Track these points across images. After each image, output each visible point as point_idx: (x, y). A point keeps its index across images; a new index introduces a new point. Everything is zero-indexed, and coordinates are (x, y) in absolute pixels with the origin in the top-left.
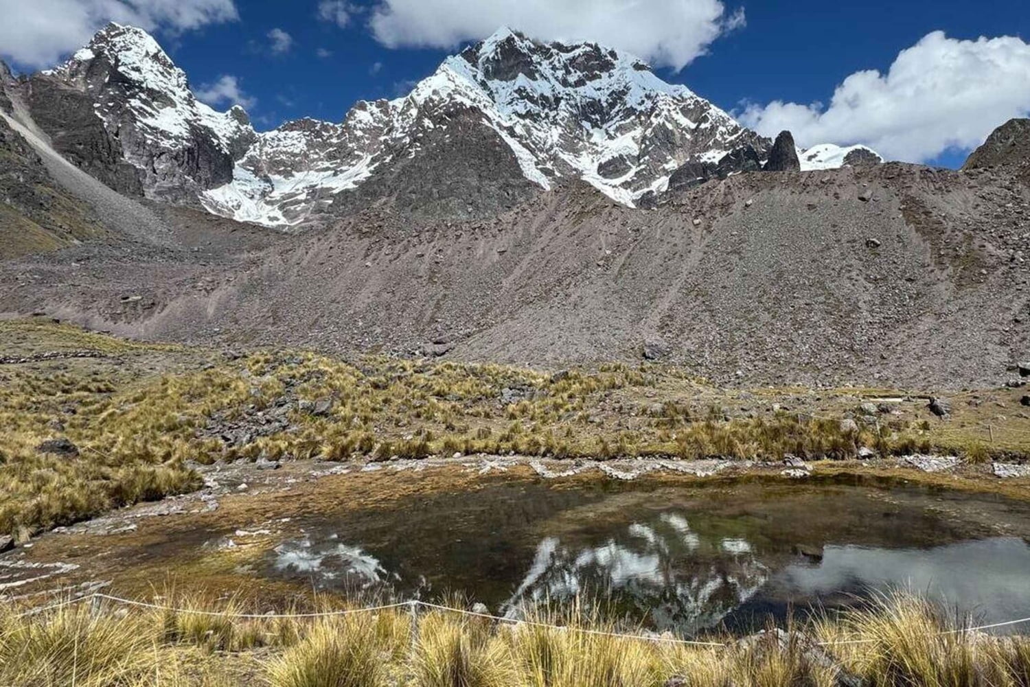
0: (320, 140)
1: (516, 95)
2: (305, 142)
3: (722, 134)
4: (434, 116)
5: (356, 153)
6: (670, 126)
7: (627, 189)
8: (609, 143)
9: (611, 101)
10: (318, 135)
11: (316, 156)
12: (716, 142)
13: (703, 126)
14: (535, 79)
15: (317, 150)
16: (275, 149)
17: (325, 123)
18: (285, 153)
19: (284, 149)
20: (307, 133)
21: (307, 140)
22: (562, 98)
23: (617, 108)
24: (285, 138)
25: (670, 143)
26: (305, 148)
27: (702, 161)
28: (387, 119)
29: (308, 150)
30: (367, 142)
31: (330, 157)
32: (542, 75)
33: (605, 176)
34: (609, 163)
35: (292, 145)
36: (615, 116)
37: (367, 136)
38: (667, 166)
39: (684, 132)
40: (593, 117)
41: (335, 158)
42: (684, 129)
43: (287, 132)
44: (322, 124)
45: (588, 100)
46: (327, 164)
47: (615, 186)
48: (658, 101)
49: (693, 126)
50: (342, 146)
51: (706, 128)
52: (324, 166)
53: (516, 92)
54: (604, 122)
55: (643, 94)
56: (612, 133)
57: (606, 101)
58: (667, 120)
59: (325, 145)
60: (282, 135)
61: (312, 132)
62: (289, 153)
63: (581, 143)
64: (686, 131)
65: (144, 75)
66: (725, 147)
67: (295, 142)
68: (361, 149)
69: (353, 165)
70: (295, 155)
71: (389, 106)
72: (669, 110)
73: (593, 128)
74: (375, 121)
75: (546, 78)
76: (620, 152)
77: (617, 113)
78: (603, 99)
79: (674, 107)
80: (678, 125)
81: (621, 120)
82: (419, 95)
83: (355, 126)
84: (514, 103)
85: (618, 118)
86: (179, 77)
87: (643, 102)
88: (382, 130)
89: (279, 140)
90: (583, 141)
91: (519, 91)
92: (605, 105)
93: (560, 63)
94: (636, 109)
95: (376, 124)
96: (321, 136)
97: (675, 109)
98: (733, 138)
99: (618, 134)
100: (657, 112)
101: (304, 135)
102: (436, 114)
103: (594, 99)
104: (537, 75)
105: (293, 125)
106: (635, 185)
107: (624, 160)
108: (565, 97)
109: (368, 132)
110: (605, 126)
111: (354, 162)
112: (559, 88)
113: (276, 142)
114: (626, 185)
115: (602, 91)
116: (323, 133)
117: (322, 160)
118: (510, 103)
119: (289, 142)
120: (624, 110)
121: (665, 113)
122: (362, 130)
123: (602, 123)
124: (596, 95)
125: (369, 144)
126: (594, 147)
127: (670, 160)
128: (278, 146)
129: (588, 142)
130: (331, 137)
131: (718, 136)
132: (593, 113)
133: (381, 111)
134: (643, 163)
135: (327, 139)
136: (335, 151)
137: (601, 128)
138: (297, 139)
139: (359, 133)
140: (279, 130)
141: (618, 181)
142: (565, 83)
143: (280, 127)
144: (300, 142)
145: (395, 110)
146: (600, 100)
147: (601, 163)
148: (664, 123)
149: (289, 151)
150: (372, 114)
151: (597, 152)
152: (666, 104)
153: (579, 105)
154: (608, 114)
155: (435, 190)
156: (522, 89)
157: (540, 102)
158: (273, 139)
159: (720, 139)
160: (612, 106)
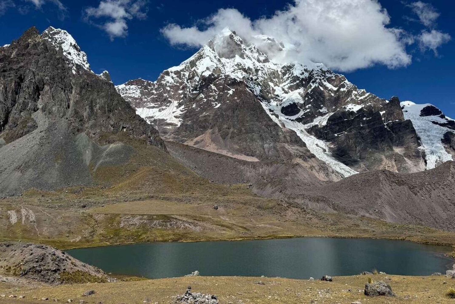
0: (147, 91)
1: (236, 68)
2: (139, 91)
3: (356, 95)
4: (217, 84)
5: (169, 99)
6: (322, 89)
7: (299, 122)
8: (285, 95)
9: (283, 71)
10: (146, 88)
11: (146, 100)
12: (352, 99)
13: (342, 90)
14: (244, 58)
15: (146, 97)
16: (125, 95)
17: (149, 82)
18: (130, 97)
19: (130, 95)
20: (140, 87)
21: (140, 91)
22: (259, 70)
23: (287, 76)
24: (129, 89)
25: (322, 97)
26: (140, 95)
27: (346, 110)
28: (181, 81)
29: (142, 96)
30: (173, 93)
31: (154, 100)
32: (247, 56)
33: (286, 114)
34: (288, 107)
35: (133, 93)
36: (287, 80)
37: (172, 90)
38: (321, 111)
39: (330, 92)
40: (274, 80)
41: (157, 101)
42: (330, 90)
43: (129, 86)
44: (148, 82)
45: (271, 71)
46: (152, 105)
47: (292, 120)
48: (314, 74)
49: (335, 89)
50: (160, 95)
51: (344, 91)
52: (151, 105)
53: (236, 65)
54: (280, 83)
55: (303, 69)
56: (286, 90)
57: (281, 72)
58: (320, 85)
59: (150, 94)
60: (127, 87)
61: (142, 86)
62: (132, 97)
63: (270, 95)
64: (331, 92)
65: (72, 56)
66: (358, 103)
67: (134, 91)
68: (170, 97)
69: (168, 106)
70: (136, 99)
71: (181, 74)
72: (320, 80)
73: (275, 86)
74: (174, 82)
75: (249, 58)
76: (294, 102)
77: (288, 78)
78: (279, 70)
79: (323, 77)
80: (326, 88)
81: (291, 83)
82: (198, 69)
83: (166, 84)
84: (236, 72)
85: (289, 81)
86: (84, 56)
87: (303, 73)
88: (179, 87)
89: (126, 90)
90: (270, 93)
91: (238, 65)
92: (280, 73)
93: (255, 49)
94: (299, 77)
95: (175, 84)
96: (148, 89)
97: (323, 79)
98: (362, 98)
99: (290, 91)
100: (313, 80)
101: (139, 88)
102: (217, 83)
103: (274, 70)
104: (245, 56)
105: (133, 82)
106: (304, 120)
107: (296, 106)
108: (261, 69)
109: (172, 87)
110: (281, 85)
111: (168, 104)
112: (257, 64)
113: (125, 91)
114: (299, 120)
115: (278, 66)
116: (148, 87)
117: (149, 102)
118: (233, 72)
119: (131, 91)
120: (292, 77)
121: (318, 81)
122: (169, 86)
123: (280, 84)
124: (275, 68)
125: (174, 94)
126: (277, 97)
127: (322, 107)
128: (126, 93)
129: (273, 94)
130: (152, 89)
131: (353, 96)
132: (274, 78)
133: (177, 77)
134: (308, 108)
135: (151, 90)
136: (157, 97)
137: (279, 86)
138: (135, 89)
139: (168, 89)
140: (126, 85)
141: (294, 117)
142: (259, 61)
143: (127, 83)
144: (137, 91)
145: (184, 76)
146: (277, 71)
147: (283, 107)
148: (318, 86)
149: (132, 96)
150: (173, 78)
151: (279, 100)
152: (318, 76)
153: (267, 73)
154: (282, 78)
155: (243, 129)
156: (239, 64)
157: (248, 71)
158: (123, 89)
159: (355, 98)
160: (284, 74)
